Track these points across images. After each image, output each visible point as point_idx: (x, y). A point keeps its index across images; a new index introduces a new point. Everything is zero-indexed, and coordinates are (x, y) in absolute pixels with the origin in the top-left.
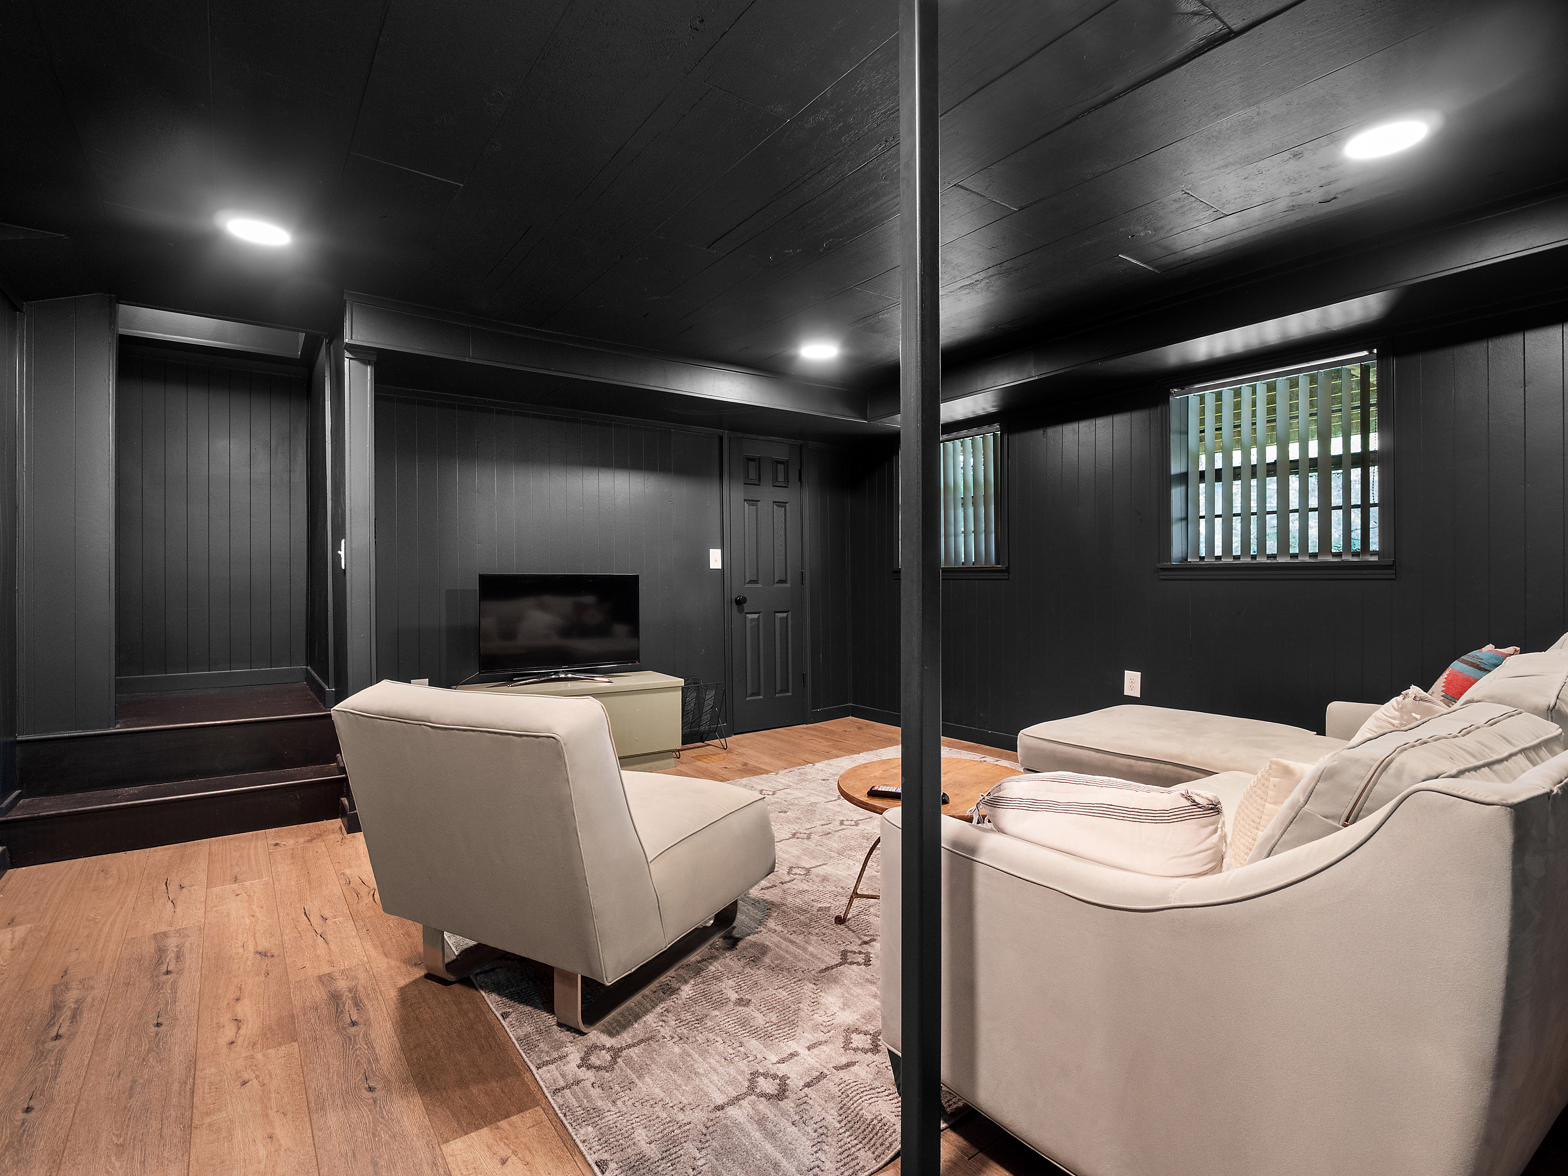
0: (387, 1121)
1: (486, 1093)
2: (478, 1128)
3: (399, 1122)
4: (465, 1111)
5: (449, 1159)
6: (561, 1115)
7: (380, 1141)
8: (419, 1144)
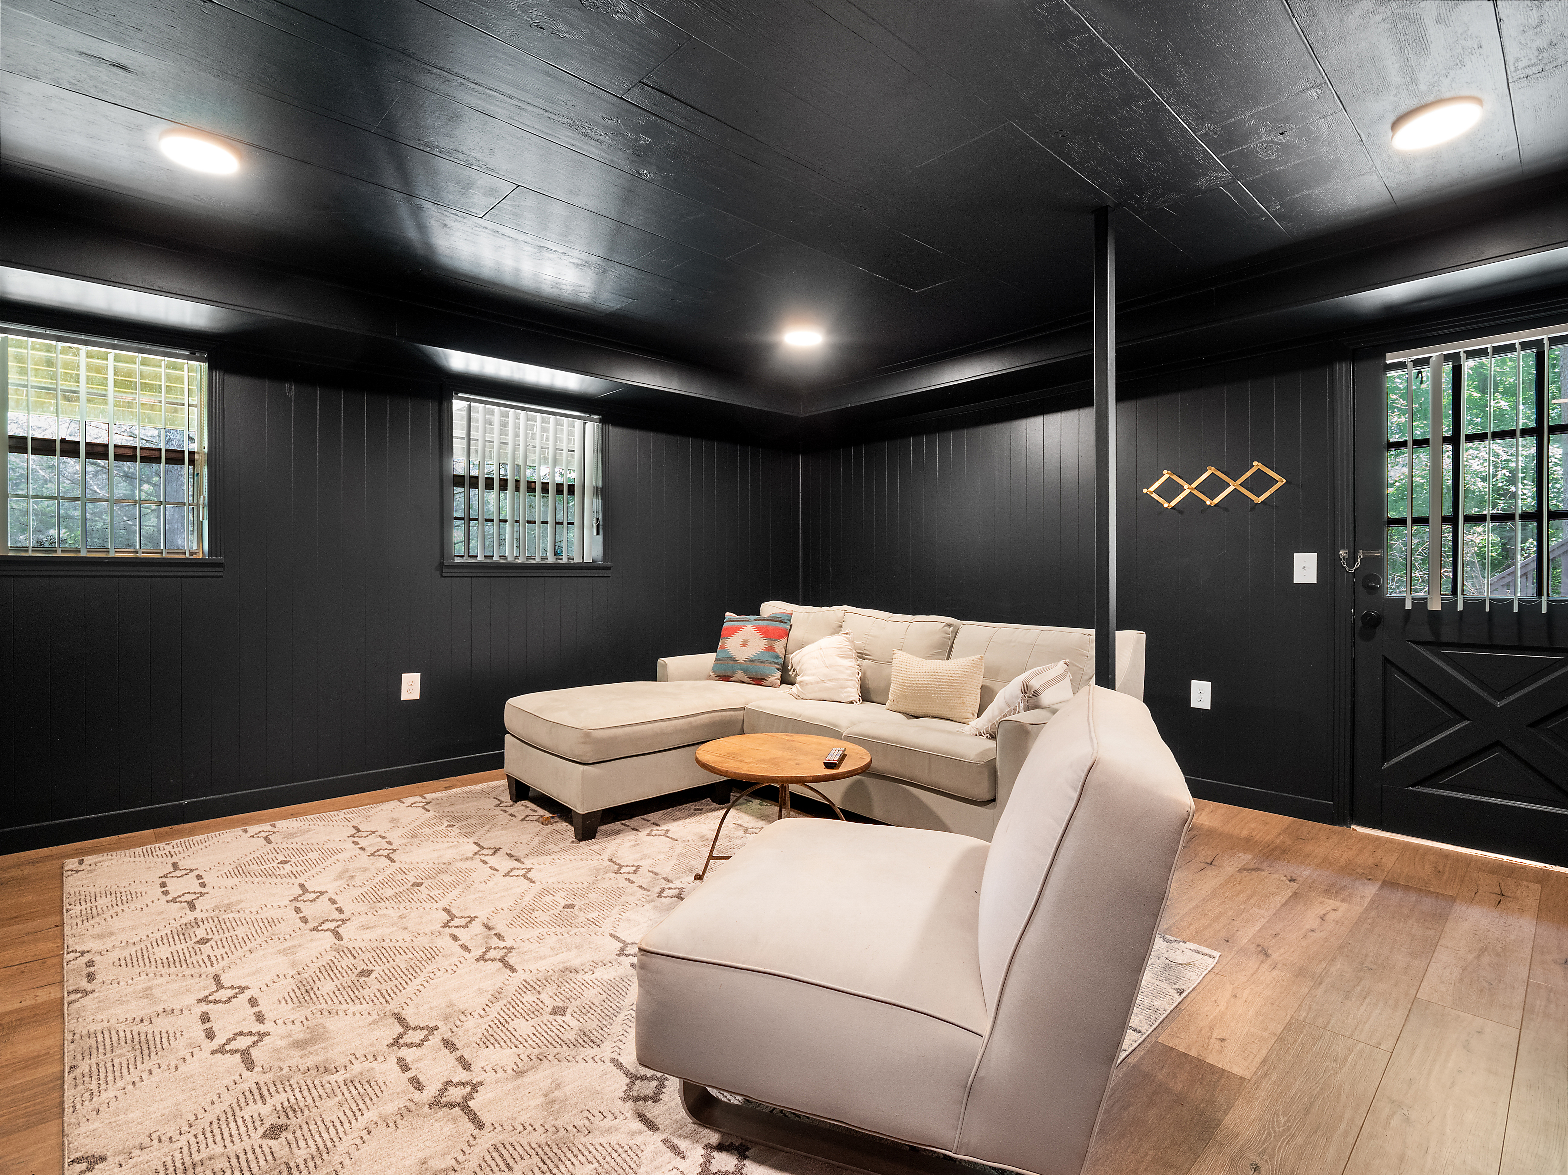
0: (1268, 1128)
1: (1175, 1077)
2: (1212, 1066)
3: (1260, 1120)
4: (1205, 1083)
5: (1253, 1069)
6: (1157, 1024)
7: (1288, 1120)
8: (1262, 1094)
